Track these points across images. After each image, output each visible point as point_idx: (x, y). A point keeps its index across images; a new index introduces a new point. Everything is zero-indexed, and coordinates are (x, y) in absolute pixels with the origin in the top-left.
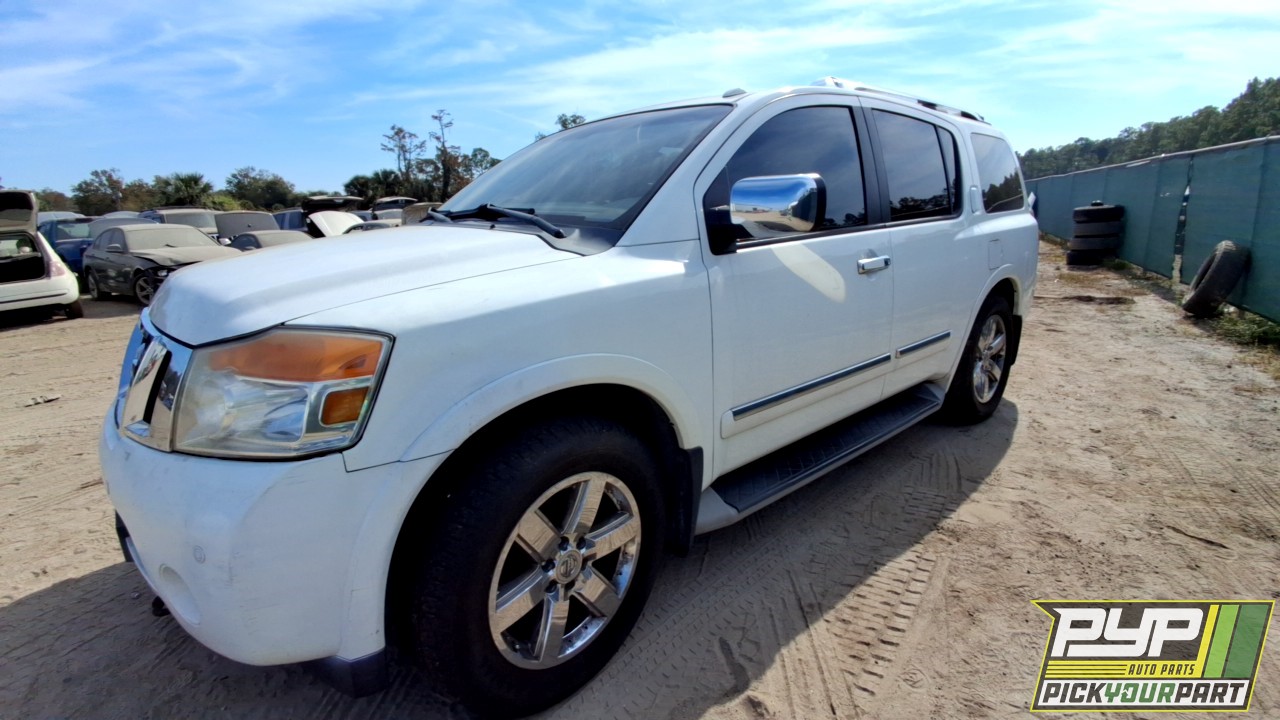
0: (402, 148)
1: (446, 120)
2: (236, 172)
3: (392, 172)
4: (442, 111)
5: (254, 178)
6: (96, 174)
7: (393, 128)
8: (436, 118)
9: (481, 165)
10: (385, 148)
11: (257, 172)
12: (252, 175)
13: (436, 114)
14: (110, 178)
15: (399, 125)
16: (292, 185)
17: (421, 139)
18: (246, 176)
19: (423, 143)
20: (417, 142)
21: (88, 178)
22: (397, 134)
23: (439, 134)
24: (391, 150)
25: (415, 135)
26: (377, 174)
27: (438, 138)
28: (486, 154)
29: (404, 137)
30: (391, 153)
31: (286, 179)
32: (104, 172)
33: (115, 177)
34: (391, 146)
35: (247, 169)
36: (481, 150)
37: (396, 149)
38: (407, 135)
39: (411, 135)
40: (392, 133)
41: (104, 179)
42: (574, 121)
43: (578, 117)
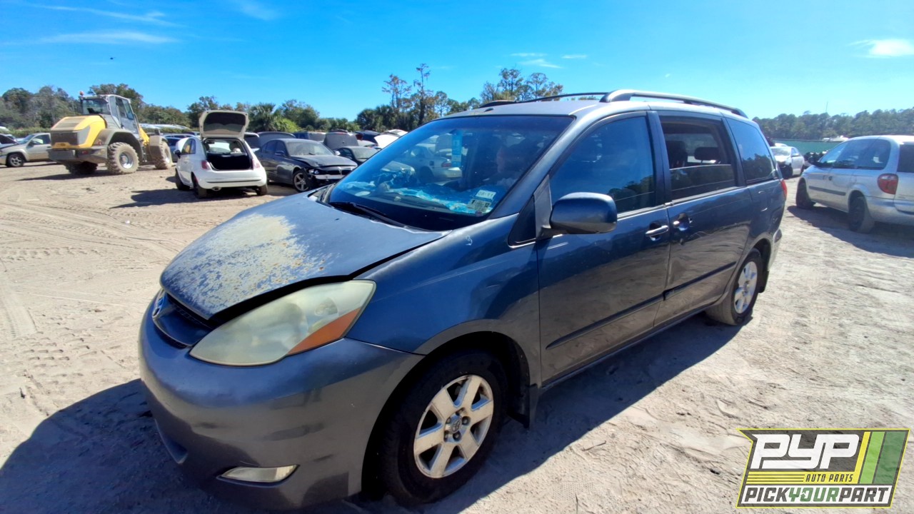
0: (396, 91)
1: (425, 71)
2: (285, 103)
3: (388, 107)
4: (423, 65)
5: (296, 107)
6: (202, 99)
7: (391, 76)
8: (419, 69)
9: (441, 104)
10: (385, 90)
11: (298, 102)
12: (295, 105)
13: (419, 67)
14: (210, 102)
15: (394, 75)
16: (319, 113)
17: (409, 85)
18: (291, 106)
19: (410, 87)
20: (405, 86)
21: (198, 101)
22: (393, 80)
23: (420, 81)
24: (389, 91)
25: (405, 82)
26: (378, 108)
27: (419, 84)
28: (445, 96)
29: (398, 83)
30: (388, 93)
31: (315, 109)
32: (207, 98)
33: (214, 102)
34: (388, 88)
35: (291, 101)
36: (441, 92)
37: (392, 91)
38: (400, 81)
39: (402, 81)
40: (390, 79)
41: (207, 103)
42: (512, 74)
43: (515, 71)
